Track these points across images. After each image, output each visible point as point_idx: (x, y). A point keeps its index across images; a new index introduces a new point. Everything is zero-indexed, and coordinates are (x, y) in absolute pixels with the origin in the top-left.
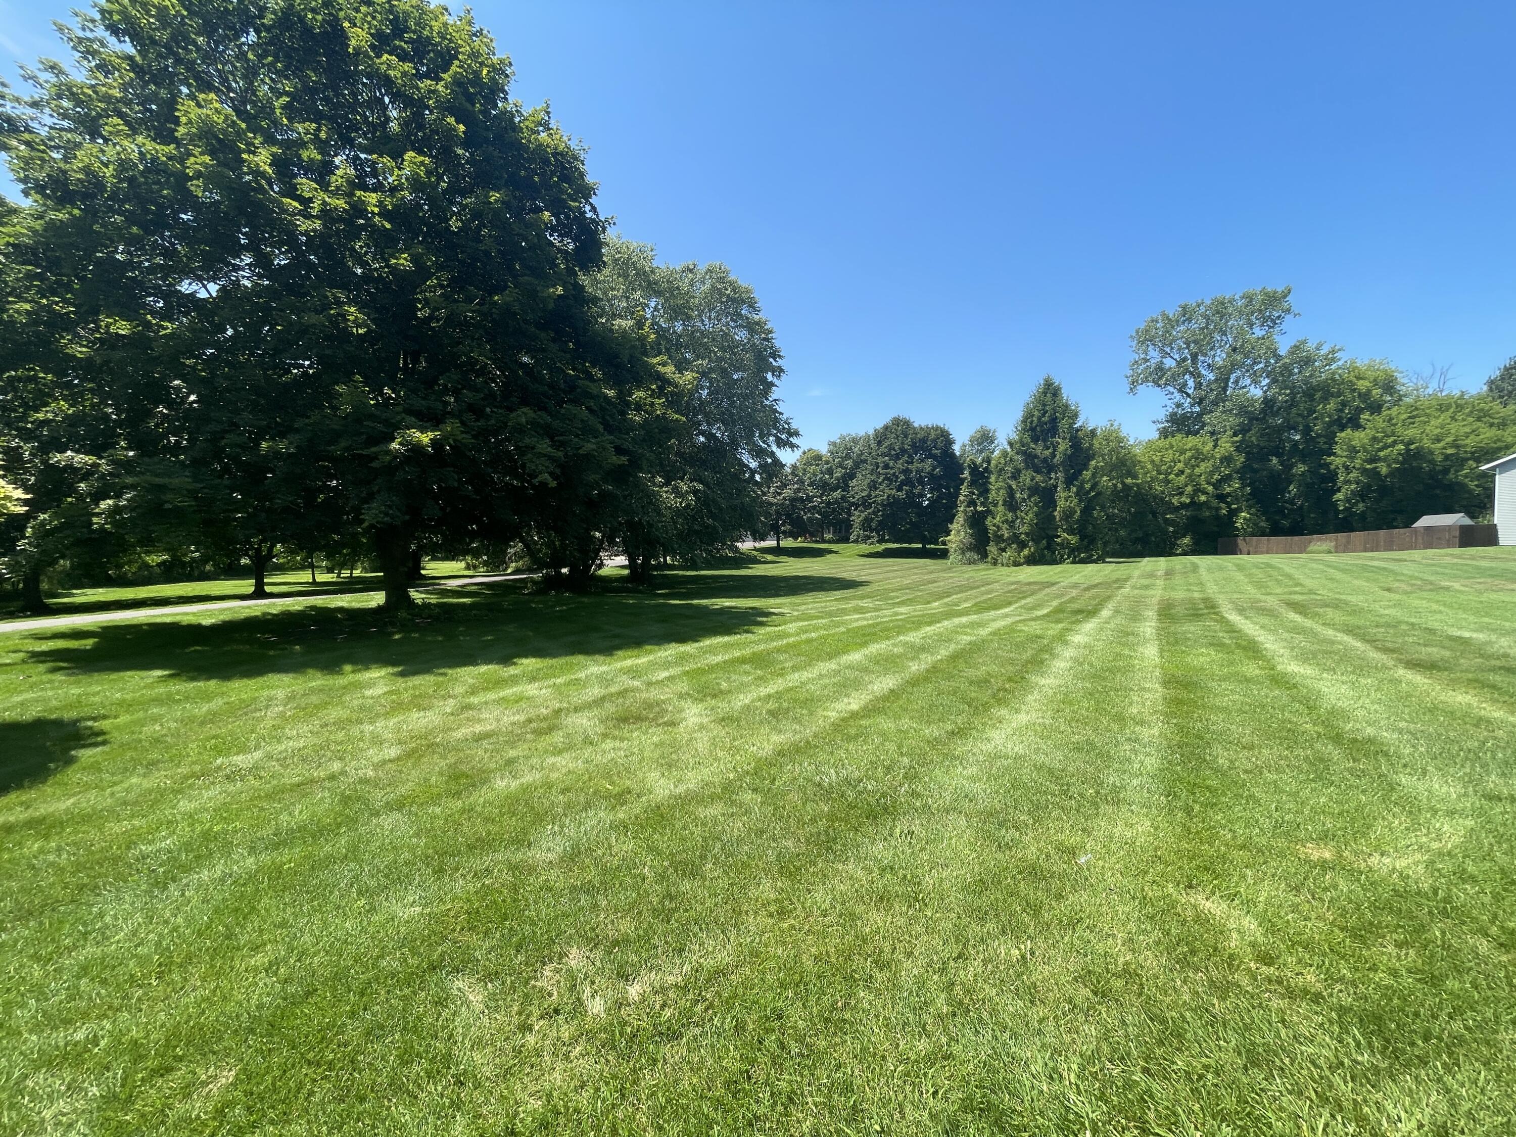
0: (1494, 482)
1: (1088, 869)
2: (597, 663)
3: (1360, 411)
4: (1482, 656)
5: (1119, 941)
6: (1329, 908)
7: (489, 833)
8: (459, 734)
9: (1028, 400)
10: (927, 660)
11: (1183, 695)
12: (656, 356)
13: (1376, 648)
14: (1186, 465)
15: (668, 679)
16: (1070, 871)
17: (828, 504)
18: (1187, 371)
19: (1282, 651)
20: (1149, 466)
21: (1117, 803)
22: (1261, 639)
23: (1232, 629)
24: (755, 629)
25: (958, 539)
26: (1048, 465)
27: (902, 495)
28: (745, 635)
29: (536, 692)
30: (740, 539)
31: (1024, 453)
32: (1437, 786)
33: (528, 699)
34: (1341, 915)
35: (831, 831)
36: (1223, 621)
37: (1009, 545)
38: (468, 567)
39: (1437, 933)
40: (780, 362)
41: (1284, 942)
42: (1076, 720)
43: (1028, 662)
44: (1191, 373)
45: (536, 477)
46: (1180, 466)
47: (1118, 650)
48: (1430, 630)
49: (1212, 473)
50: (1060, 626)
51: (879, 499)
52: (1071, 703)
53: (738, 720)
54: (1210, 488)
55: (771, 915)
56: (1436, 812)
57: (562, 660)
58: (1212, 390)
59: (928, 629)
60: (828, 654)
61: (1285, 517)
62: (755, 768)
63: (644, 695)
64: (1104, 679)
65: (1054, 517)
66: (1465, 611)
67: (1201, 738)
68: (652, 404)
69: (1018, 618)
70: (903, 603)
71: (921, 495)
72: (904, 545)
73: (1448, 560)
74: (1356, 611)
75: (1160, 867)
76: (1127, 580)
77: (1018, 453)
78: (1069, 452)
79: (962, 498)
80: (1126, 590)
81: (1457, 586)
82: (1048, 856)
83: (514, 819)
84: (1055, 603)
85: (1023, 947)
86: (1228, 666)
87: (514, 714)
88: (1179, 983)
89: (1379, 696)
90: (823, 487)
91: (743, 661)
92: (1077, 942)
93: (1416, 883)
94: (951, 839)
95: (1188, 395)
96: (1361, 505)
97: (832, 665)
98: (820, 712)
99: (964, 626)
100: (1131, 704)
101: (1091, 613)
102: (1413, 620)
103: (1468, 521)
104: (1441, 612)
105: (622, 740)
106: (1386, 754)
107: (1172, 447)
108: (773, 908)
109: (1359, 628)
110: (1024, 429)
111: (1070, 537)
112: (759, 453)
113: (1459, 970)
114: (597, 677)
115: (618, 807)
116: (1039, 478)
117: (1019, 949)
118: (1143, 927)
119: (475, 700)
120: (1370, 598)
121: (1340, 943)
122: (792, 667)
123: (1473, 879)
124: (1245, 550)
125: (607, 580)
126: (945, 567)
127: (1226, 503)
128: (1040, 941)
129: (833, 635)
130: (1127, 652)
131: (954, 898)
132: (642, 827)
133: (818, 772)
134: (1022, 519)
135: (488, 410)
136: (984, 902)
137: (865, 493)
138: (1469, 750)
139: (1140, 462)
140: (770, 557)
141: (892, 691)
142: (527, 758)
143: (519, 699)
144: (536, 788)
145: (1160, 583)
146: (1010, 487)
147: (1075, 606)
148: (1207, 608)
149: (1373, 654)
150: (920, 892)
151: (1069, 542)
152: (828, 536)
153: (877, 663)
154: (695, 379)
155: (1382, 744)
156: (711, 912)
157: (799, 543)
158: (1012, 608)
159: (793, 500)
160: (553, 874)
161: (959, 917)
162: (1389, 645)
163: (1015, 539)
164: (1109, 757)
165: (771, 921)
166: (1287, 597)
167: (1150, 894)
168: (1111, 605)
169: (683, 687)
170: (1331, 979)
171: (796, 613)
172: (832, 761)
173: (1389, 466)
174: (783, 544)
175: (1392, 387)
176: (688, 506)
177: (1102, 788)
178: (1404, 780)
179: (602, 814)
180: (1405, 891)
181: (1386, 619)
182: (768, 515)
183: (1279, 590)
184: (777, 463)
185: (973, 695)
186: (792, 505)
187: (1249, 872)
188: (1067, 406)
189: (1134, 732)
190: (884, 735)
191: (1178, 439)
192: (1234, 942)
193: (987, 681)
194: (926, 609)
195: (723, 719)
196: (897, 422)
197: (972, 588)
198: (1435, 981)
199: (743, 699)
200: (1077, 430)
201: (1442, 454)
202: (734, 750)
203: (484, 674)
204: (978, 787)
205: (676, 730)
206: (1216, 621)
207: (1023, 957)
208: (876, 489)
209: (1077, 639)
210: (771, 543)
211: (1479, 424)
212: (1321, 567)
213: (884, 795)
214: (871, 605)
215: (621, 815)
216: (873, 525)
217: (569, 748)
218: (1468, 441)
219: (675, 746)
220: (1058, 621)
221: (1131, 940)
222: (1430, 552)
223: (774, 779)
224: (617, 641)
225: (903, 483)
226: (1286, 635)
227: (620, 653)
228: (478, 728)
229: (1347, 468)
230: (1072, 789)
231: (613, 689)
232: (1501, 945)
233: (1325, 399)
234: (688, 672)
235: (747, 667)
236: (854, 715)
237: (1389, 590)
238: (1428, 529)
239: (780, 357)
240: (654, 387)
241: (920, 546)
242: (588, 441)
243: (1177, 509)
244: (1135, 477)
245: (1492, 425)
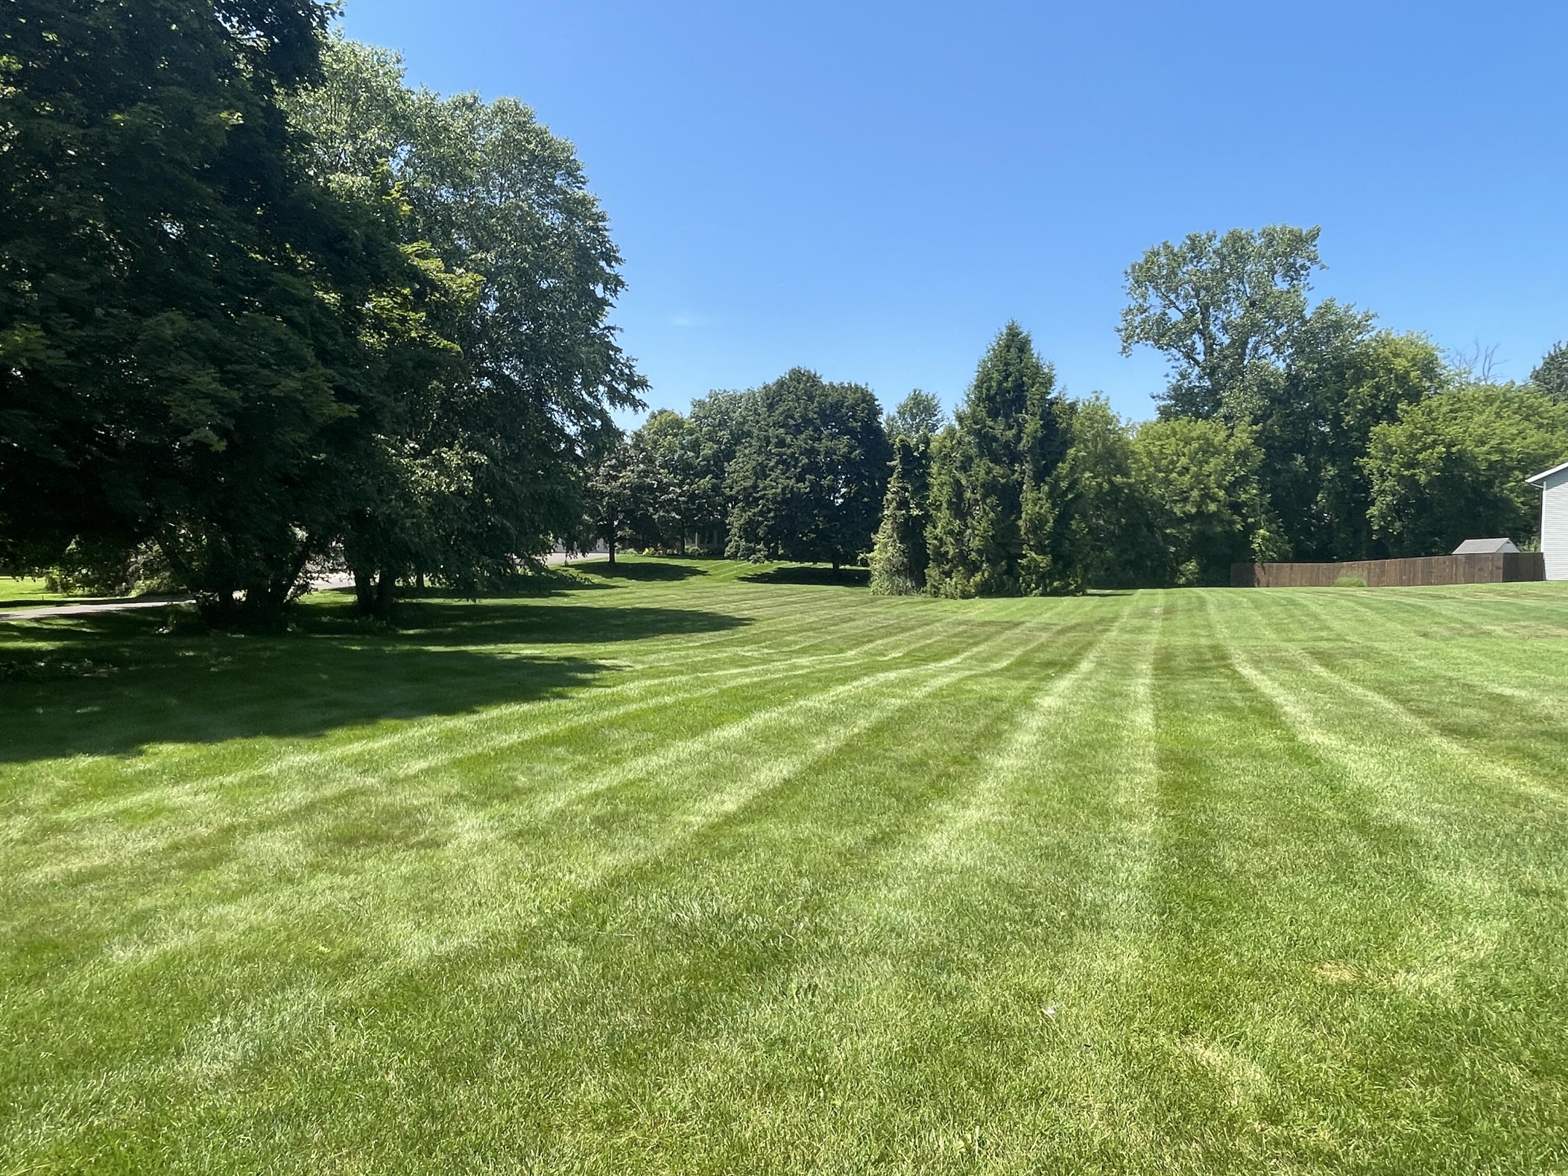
0: (1540, 499)
1: (1058, 1021)
2: (298, 749)
3: (1396, 398)
4: (1523, 718)
5: (1096, 1115)
6: (1347, 1043)
7: (100, 1039)
8: (38, 876)
9: (985, 356)
10: (839, 735)
11: (1185, 777)
12: (410, 241)
13: (1410, 710)
14: (1192, 460)
15: (427, 772)
16: (1033, 1026)
17: (692, 497)
18: (1196, 329)
19: (1304, 716)
20: (1145, 460)
21: (1097, 927)
22: (1279, 700)
23: (1245, 687)
24: (575, 693)
25: (884, 555)
26: (1011, 453)
27: (804, 487)
28: (554, 703)
29: (188, 799)
30: (547, 549)
31: (978, 433)
32: (1470, 882)
33: (173, 810)
34: (1361, 1052)
35: (693, 996)
36: (1235, 676)
37: (956, 566)
38: (52, 587)
39: (1467, 1064)
40: (617, 269)
41: (1294, 1092)
42: (1045, 816)
43: (980, 735)
44: (1201, 333)
45: (188, 432)
46: (1184, 461)
47: (1101, 717)
48: (1469, 686)
49: (1223, 473)
50: (1025, 683)
51: (770, 493)
52: (1037, 792)
53: (545, 834)
54: (1222, 493)
55: (599, 1128)
56: (1469, 914)
57: (234, 745)
58: (1225, 358)
59: (841, 689)
60: (690, 728)
61: (1310, 536)
62: (573, 907)
63: (385, 800)
64: (1082, 757)
65: (1018, 529)
66: (1507, 663)
67: (1205, 834)
68: (403, 320)
69: (967, 673)
70: (804, 651)
71: (834, 490)
72: (806, 564)
73: (1490, 597)
74: (1389, 663)
75: (1149, 1011)
76: (1113, 620)
77: (968, 433)
78: (1039, 434)
79: (889, 496)
80: (1113, 634)
81: (1499, 630)
82: (1005, 1007)
83: (148, 1012)
84: (1018, 652)
85: (969, 1136)
86: (1240, 737)
87: (145, 837)
88: (1168, 1160)
89: (1411, 771)
90: (683, 470)
91: (553, 741)
92: (1042, 1122)
93: (1445, 1003)
94: (870, 991)
95: (1197, 363)
96: (1398, 524)
97: (697, 745)
98: (677, 817)
99: (893, 685)
100: (1117, 791)
101: (1067, 666)
102: (1450, 674)
103: (1512, 548)
104: (1481, 664)
105: (345, 873)
106: (1417, 844)
107: (1174, 433)
108: (601, 1117)
109: (1392, 684)
110: (979, 399)
111: (1039, 558)
112: (581, 410)
113: (1488, 1107)
114: (299, 772)
115: (340, 982)
116: (997, 470)
117: (965, 1140)
118: (1126, 1091)
119: (68, 816)
120: (1406, 646)
121: (1357, 1087)
122: (634, 749)
123: (1506, 994)
124: (1263, 580)
125: (316, 610)
126: (865, 597)
127: (1241, 515)
128: (992, 1126)
129: (698, 700)
130: (1112, 720)
131: (875, 1074)
132: (383, 1009)
133: (674, 906)
134: (974, 529)
135: (99, 311)
136: (917, 1079)
137: (749, 483)
138: (1507, 835)
139: (1133, 452)
140: (597, 579)
141: (787, 781)
142: (172, 909)
143: (155, 812)
144: (190, 958)
145: (1157, 624)
146: (958, 482)
147: (1044, 656)
148: (1216, 658)
149: (1408, 719)
150: (826, 1072)
151: (1037, 566)
152: (690, 548)
153: (766, 740)
154: (477, 284)
155: (1412, 831)
156: (502, 1131)
157: (646, 557)
158: (959, 659)
159: (639, 488)
160: (224, 1098)
161: (881, 1103)
162: (1424, 706)
163: (962, 558)
164: (1087, 864)
165: (599, 1137)
166: (1311, 643)
167: (1137, 1046)
168: (1093, 655)
169: (452, 784)
170: (1347, 1133)
171: (639, 667)
172: (696, 889)
173: (1428, 473)
174: (619, 558)
175: (1432, 370)
176: (460, 492)
177: (1078, 908)
178: (1433, 874)
179: (312, 994)
180: (1433, 1015)
181: (1423, 673)
182: (594, 512)
183: (1302, 636)
184: (610, 432)
185: (904, 784)
186: (633, 496)
187: (1257, 1007)
188: (1038, 367)
189: (1120, 830)
190: (774, 847)
191: (1181, 424)
192: (1236, 1100)
193: (923, 763)
194: (837, 660)
195: (520, 834)
196: (797, 375)
197: (904, 630)
198: (1462, 1123)
199: (554, 802)
200: (1052, 403)
201: (1487, 460)
202: (537, 880)
203: (87, 770)
204: (909, 915)
205: (439, 853)
206: (1227, 677)
207: (969, 1150)
208: (766, 476)
209: (1047, 702)
210: (600, 556)
211: (1526, 423)
212: (1352, 604)
213: (773, 935)
214: (756, 654)
215: (345, 993)
216: (761, 533)
217: (249, 888)
218: (1514, 446)
219: (438, 879)
220: (1023, 677)
221: (1111, 1110)
222: (1471, 587)
223: (604, 922)
224: (335, 713)
225: (806, 470)
226: (1309, 695)
227: (339, 733)
228: (76, 864)
229: (1381, 473)
230: (1039, 911)
231: (329, 791)
232: (1534, 1072)
233: (1358, 381)
234: (461, 761)
235: (561, 751)
236: (730, 820)
237: (1425, 635)
238: (1470, 557)
239: (617, 260)
240: (406, 291)
241: (830, 566)
242: (288, 375)
243: (1180, 521)
244: (1126, 475)
245: (1540, 426)
